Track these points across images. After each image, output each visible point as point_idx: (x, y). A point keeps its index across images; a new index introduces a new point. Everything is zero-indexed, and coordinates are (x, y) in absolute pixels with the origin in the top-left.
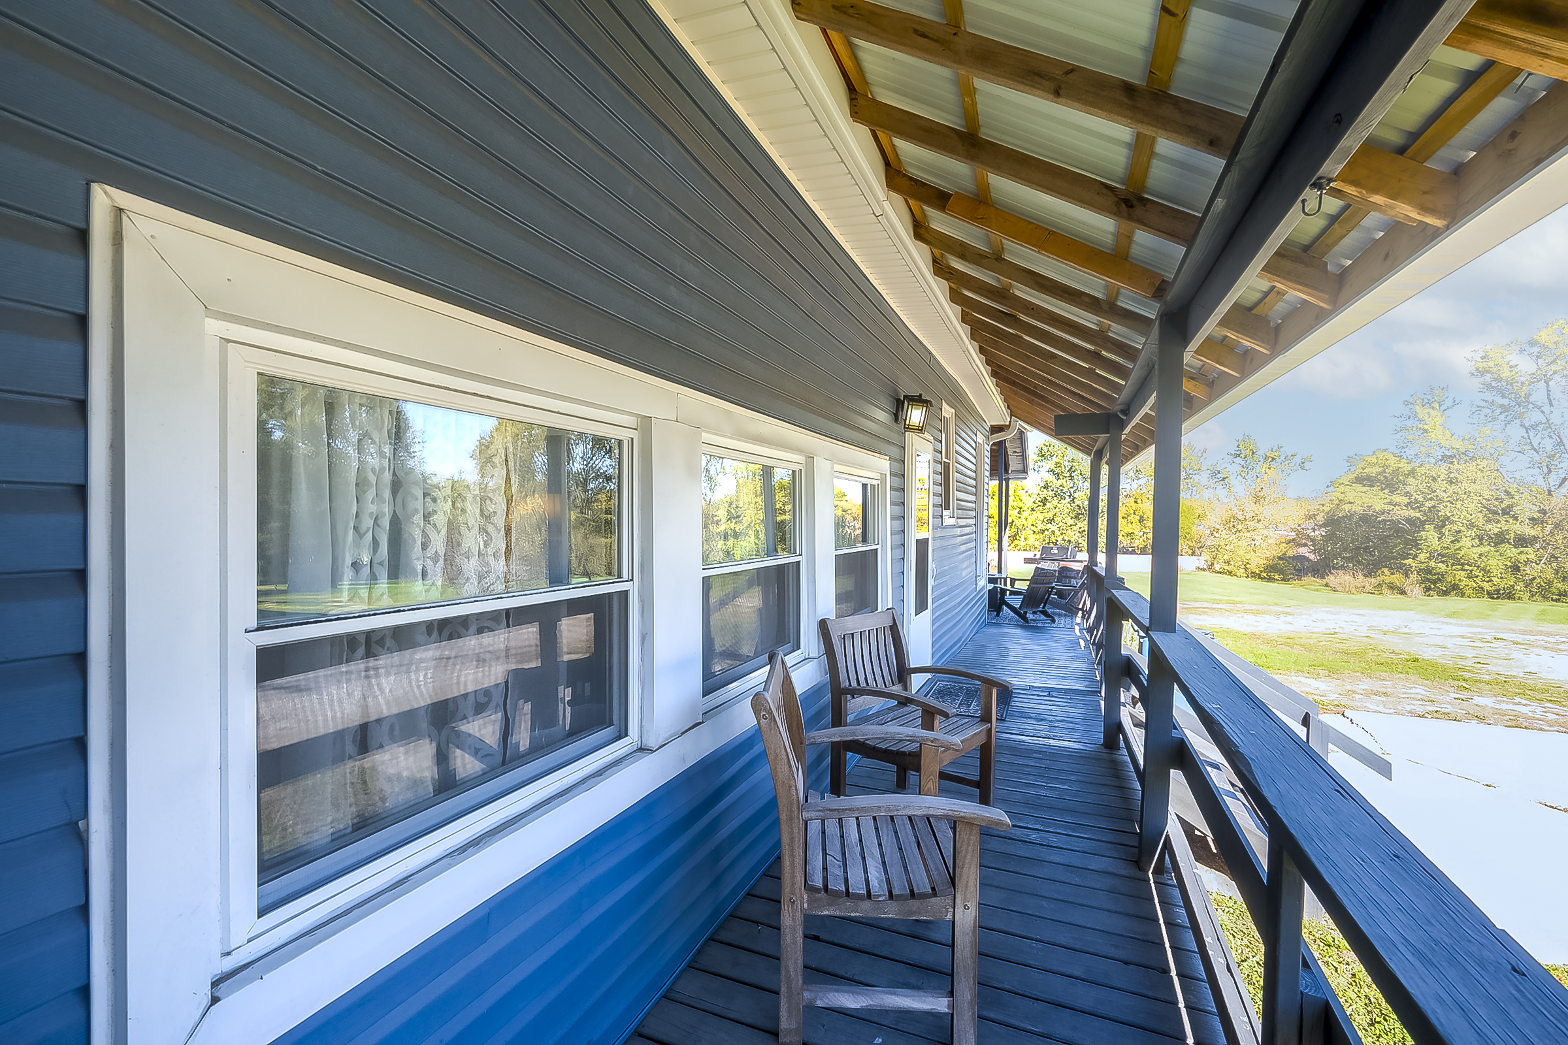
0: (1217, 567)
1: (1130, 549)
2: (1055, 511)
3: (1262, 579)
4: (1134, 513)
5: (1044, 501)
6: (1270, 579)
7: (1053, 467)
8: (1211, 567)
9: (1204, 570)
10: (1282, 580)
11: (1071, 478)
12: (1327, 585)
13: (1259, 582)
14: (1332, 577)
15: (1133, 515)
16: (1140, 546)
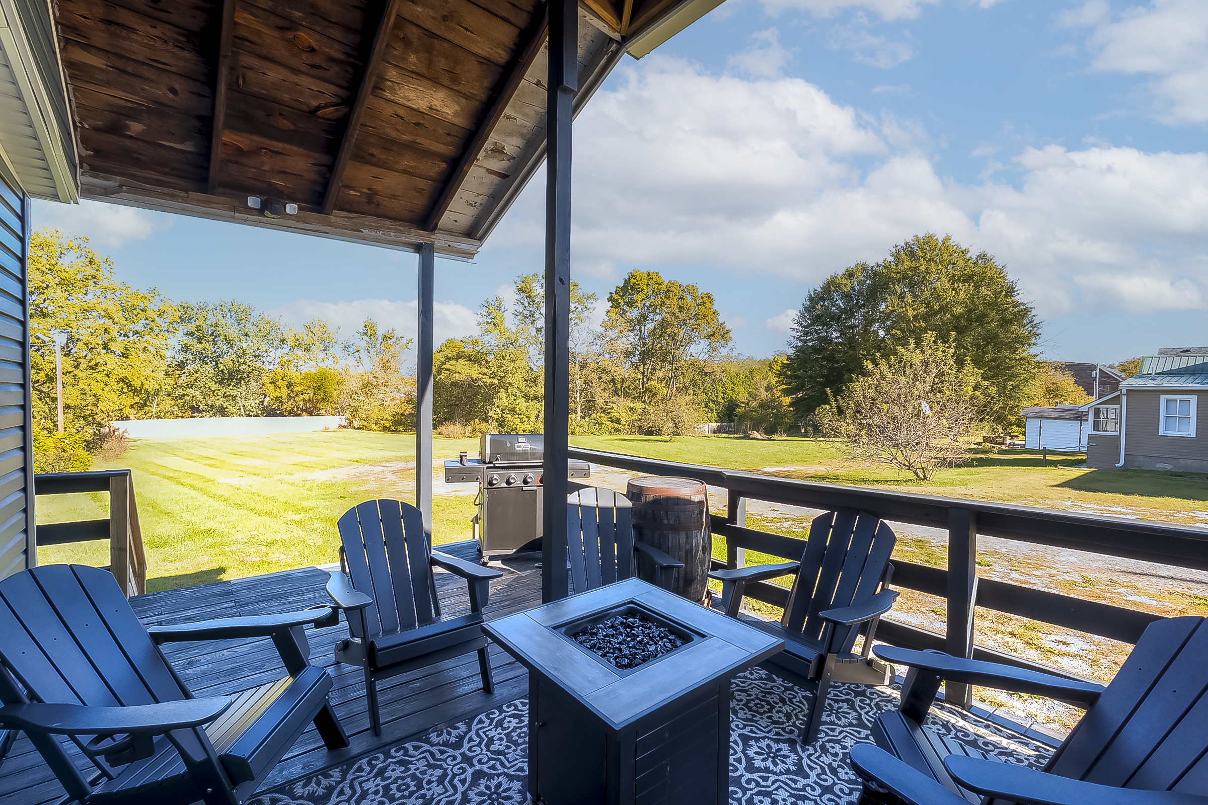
0: (356, 424)
1: (278, 412)
2: (197, 375)
3: (391, 431)
4: (282, 379)
5: (182, 365)
6: (396, 431)
7: (193, 329)
8: (350, 425)
9: (346, 427)
10: (404, 431)
11: (215, 343)
12: (440, 434)
13: (389, 435)
14: (443, 428)
15: (280, 381)
16: (288, 409)
